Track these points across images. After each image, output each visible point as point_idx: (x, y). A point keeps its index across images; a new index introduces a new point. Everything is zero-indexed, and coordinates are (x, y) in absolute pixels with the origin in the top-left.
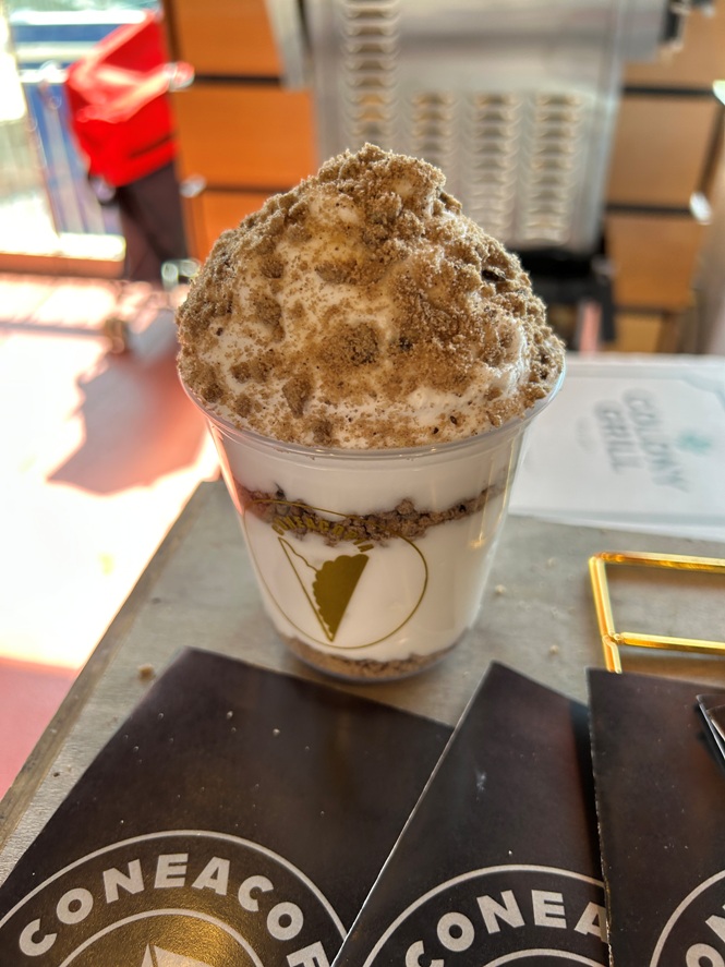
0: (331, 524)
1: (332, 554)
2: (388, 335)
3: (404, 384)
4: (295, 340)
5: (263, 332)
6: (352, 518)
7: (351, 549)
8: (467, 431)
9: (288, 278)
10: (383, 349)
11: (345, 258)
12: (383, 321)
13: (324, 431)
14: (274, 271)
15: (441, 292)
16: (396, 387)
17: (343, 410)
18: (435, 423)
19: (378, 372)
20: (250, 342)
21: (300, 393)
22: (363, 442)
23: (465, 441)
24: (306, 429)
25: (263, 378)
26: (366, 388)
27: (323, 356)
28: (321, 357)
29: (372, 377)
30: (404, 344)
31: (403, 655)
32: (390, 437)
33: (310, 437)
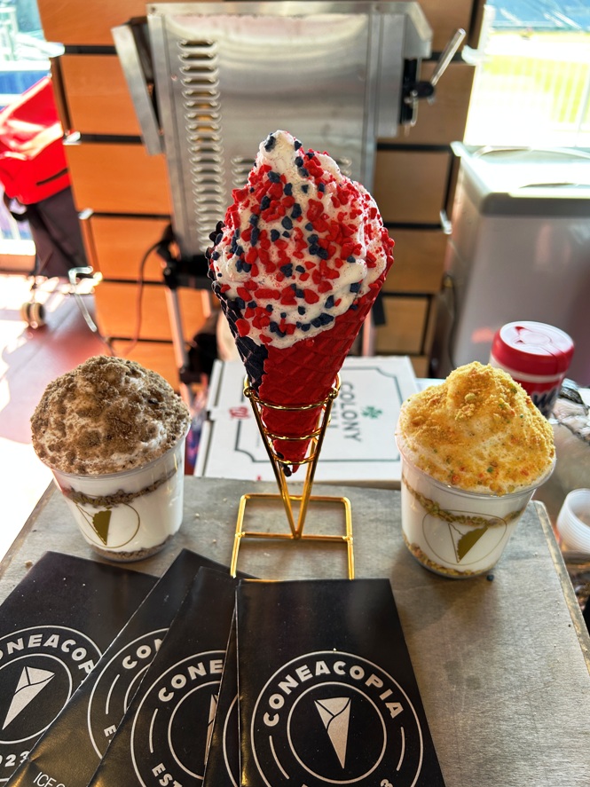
0: (94, 500)
1: (96, 511)
2: (103, 435)
3: (109, 452)
4: (70, 438)
5: (59, 434)
6: (101, 497)
7: (103, 509)
8: (137, 465)
9: (67, 414)
10: (101, 440)
11: (88, 406)
12: (100, 430)
13: (82, 470)
14: (62, 411)
15: (125, 416)
16: (106, 453)
17: (87, 462)
18: (124, 464)
19: (99, 449)
20: (54, 437)
21: (72, 457)
22: (97, 472)
23: (137, 469)
24: (76, 469)
25: (59, 451)
26: (95, 454)
27: (79, 443)
28: (78, 444)
29: (97, 450)
30: (109, 437)
31: (138, 549)
32: (107, 470)
33: (77, 472)
